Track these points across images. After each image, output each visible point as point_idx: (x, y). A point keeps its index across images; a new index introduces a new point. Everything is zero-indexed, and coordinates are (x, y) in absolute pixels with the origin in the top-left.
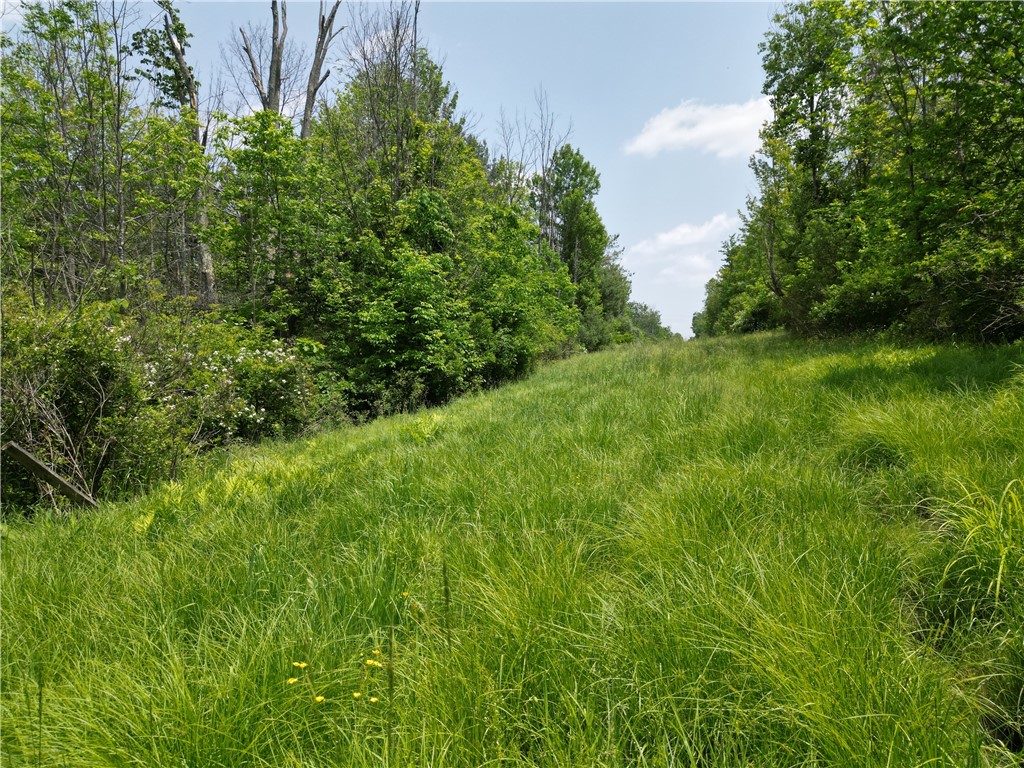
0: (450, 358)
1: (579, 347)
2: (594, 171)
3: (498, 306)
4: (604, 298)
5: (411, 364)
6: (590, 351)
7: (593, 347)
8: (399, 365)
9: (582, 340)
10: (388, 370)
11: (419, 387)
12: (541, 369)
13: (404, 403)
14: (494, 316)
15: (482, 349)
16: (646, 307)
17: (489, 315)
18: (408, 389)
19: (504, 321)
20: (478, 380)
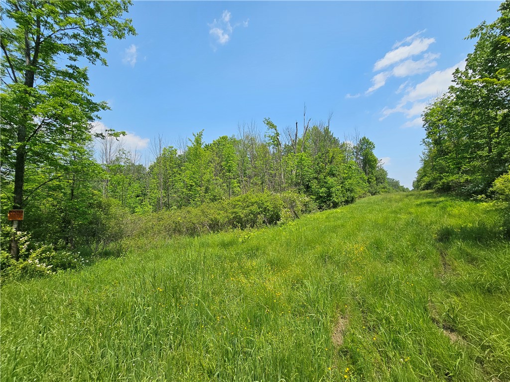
0: (337, 199)
1: (368, 194)
2: (373, 144)
3: (347, 187)
4: (377, 179)
5: (330, 200)
6: (372, 195)
7: (373, 194)
8: (327, 200)
9: (369, 192)
10: (325, 201)
11: (332, 204)
12: (357, 201)
13: (329, 207)
14: (346, 189)
15: (344, 197)
16: (394, 180)
17: (345, 189)
18: (330, 205)
19: (349, 190)
20: (343, 203)
